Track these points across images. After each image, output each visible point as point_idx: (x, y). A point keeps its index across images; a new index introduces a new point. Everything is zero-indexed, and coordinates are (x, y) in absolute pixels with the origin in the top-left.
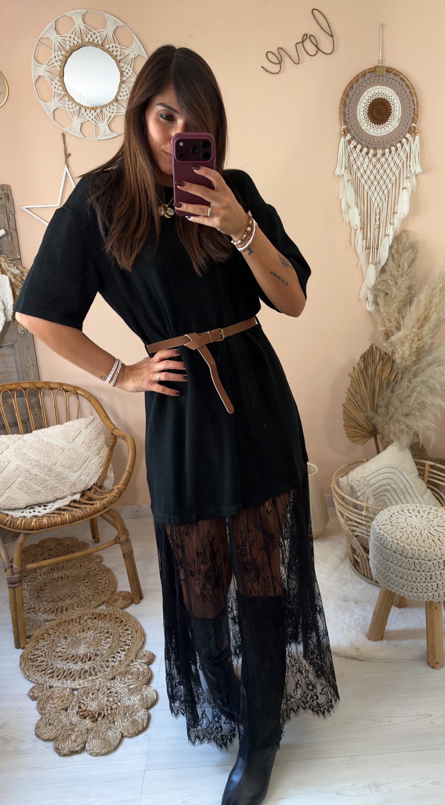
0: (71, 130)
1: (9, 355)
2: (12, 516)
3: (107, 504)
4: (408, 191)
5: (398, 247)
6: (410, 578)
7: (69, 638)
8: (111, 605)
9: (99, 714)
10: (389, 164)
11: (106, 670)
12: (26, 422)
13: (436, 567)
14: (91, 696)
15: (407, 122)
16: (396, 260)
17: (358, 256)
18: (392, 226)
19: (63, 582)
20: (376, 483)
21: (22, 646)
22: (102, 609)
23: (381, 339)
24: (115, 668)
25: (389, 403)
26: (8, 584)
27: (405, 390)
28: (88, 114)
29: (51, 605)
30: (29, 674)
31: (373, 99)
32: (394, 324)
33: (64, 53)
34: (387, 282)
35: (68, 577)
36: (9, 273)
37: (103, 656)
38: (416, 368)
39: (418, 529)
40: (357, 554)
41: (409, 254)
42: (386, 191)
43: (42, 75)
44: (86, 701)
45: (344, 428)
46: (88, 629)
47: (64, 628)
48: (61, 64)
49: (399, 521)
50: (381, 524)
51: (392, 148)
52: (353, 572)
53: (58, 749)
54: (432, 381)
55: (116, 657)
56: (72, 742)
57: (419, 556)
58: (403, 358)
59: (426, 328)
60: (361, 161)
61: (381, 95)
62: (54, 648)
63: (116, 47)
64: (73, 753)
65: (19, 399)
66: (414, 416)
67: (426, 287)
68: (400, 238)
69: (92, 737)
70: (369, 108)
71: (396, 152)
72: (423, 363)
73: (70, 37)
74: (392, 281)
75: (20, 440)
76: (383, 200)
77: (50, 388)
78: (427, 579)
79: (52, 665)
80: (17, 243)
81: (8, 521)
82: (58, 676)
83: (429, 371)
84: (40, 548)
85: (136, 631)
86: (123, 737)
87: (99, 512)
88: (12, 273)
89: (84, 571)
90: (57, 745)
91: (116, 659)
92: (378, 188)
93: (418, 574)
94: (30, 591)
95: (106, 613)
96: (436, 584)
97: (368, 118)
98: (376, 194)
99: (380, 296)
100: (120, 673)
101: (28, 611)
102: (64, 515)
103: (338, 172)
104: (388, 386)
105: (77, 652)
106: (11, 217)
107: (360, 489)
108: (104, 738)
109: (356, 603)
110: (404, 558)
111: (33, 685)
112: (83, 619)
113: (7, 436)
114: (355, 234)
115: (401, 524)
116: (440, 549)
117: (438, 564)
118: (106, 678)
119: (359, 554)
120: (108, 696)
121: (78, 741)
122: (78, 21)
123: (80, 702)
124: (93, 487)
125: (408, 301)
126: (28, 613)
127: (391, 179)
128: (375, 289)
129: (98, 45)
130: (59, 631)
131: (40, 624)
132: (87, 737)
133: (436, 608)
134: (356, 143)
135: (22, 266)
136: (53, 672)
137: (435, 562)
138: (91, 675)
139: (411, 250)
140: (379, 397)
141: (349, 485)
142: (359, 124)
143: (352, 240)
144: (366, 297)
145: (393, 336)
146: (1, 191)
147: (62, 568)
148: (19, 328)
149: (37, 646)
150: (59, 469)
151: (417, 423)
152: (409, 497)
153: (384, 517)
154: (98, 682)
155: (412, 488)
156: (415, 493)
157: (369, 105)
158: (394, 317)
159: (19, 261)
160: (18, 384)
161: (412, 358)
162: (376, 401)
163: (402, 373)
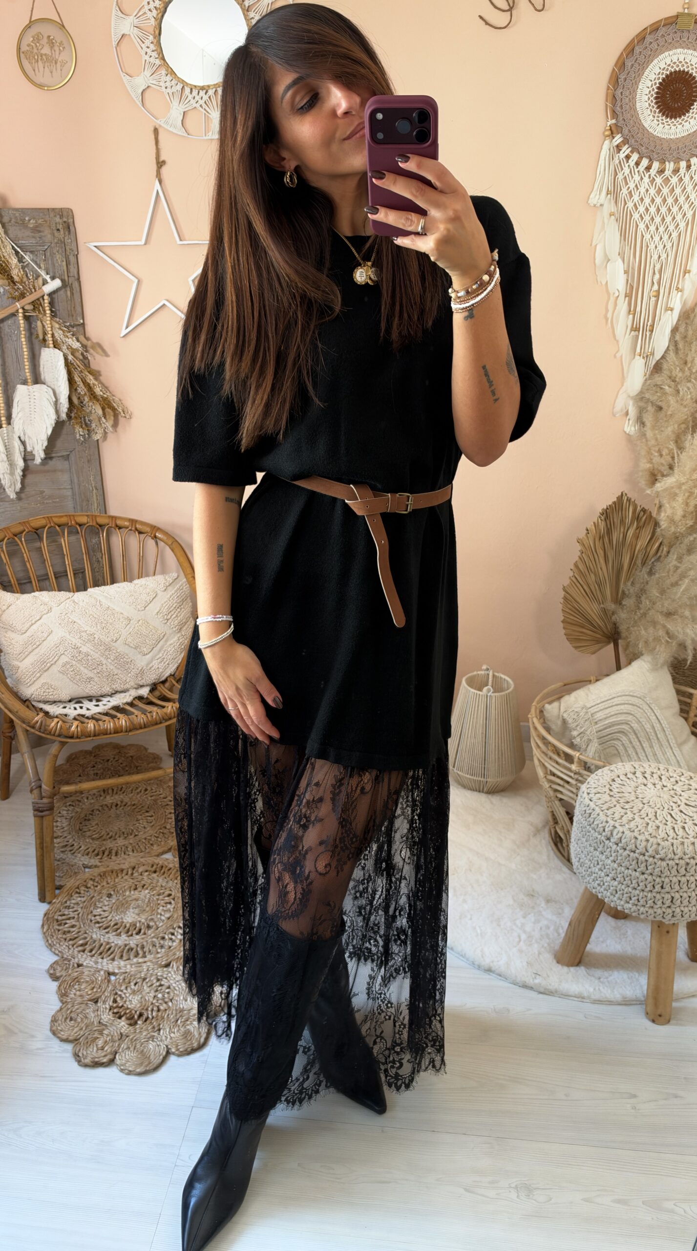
0: (167, 122)
2: (47, 713)
5: (687, 330)
6: (628, 882)
7: (114, 896)
9: (141, 1015)
10: (685, 188)
11: (159, 950)
13: (673, 872)
14: (133, 987)
16: (680, 353)
17: (617, 341)
18: (680, 293)
19: (118, 812)
20: (605, 718)
21: (48, 899)
22: (167, 859)
23: (643, 483)
24: (172, 951)
25: (643, 591)
26: (34, 810)
27: (671, 573)
28: (194, 98)
29: (95, 844)
30: (52, 942)
32: (666, 459)
34: (662, 388)
35: (125, 805)
36: (64, 348)
37: (158, 928)
38: (692, 539)
39: (653, 806)
40: (560, 825)
42: (675, 235)
43: (126, 32)
44: (125, 994)
45: (562, 625)
47: (109, 881)
48: (158, 14)
49: (624, 789)
50: (594, 791)
51: (691, 160)
52: (552, 853)
53: (78, 1056)
55: (176, 934)
56: (98, 1049)
57: (647, 850)
58: (672, 521)
60: (637, 182)
61: (683, 66)
64: (96, 1064)
65: (73, 538)
66: (681, 617)
68: (692, 316)
69: (125, 1047)
70: (658, 88)
74: (670, 387)
75: (69, 600)
76: (669, 249)
77: (117, 526)
78: (656, 887)
79: (86, 933)
80: (80, 300)
81: (39, 720)
82: (91, 951)
84: (92, 758)
86: (168, 1053)
87: (170, 719)
88: (69, 347)
89: (150, 798)
90: (78, 1049)
91: (176, 937)
92: (661, 229)
93: (642, 877)
94: (70, 819)
95: (171, 866)
96: (670, 897)
97: (655, 106)
98: (657, 238)
99: (647, 411)
101: (63, 850)
102: (119, 718)
103: (594, 199)
104: (644, 563)
105: (122, 918)
106: (72, 259)
107: (577, 726)
108: (142, 1051)
109: (548, 901)
110: (623, 850)
111: (56, 958)
112: (137, 871)
113: (51, 593)
114: (616, 304)
115: (626, 795)
116: (683, 843)
117: (676, 867)
118: (157, 963)
119: (562, 824)
120: (157, 991)
121: (106, 1049)
123: (116, 994)
124: (168, 680)
125: (691, 425)
126: (61, 852)
127: (685, 214)
128: (641, 398)
130: (102, 884)
131: (76, 871)
132: (119, 1046)
133: (668, 932)
134: (630, 149)
135: (85, 336)
136: (86, 944)
137: (672, 863)
138: (137, 955)
140: (627, 579)
141: (559, 718)
142: (638, 118)
143: (609, 315)
144: (625, 411)
145: (660, 482)
146: (58, 219)
147: (119, 792)
148: (77, 430)
149: (68, 902)
150: (120, 647)
151: (683, 628)
152: (657, 746)
153: (601, 780)
154: (145, 967)
155: (664, 731)
156: (668, 741)
157: (660, 83)
158: (668, 448)
159: (81, 328)
160: (72, 518)
161: (688, 522)
162: (622, 586)
163: (670, 543)
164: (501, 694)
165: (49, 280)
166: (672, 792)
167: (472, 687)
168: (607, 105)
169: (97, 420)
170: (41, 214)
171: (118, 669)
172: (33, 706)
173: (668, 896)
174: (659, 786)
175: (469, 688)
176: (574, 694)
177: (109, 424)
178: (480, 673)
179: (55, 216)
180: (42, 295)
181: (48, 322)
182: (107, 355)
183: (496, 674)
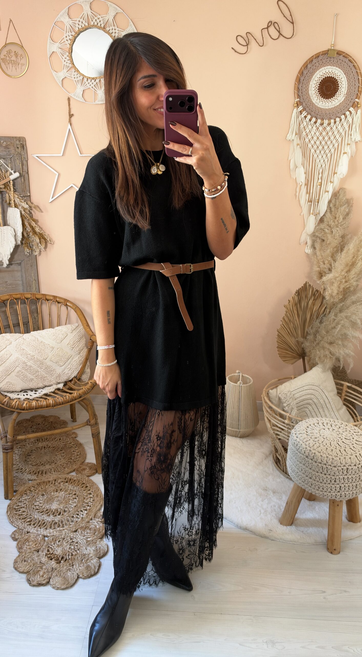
0: (75, 95)
1: (17, 271)
2: (10, 397)
3: (82, 394)
4: (348, 156)
5: (336, 202)
6: (318, 479)
7: (46, 495)
8: (80, 472)
9: (62, 558)
10: (334, 132)
11: (71, 523)
12: (26, 324)
13: (340, 473)
14: (58, 543)
15: (352, 97)
16: (333, 213)
17: (301, 207)
18: (332, 184)
19: (45, 451)
20: (300, 397)
21: (10, 498)
22: (73, 475)
23: (315, 278)
24: (78, 523)
25: (317, 332)
26: (3, 449)
27: (331, 322)
28: (89, 83)
29: (34, 468)
30: (13, 520)
31: (324, 77)
32: (327, 266)
33: (73, 33)
34: (324, 230)
35: (49, 447)
36: (20, 207)
37: (70, 512)
38: (342, 305)
39: (329, 439)
40: (279, 453)
41: (345, 208)
42: (329, 155)
43: (55, 50)
44: (53, 547)
45: (277, 349)
46: (61, 490)
47: (42, 487)
48: (71, 42)
49: (313, 431)
50: (298, 433)
51: (336, 119)
52: (275, 467)
53: (30, 581)
54: (354, 317)
55: (79, 514)
56: (40, 577)
57: (327, 462)
58: (331, 296)
59: (353, 272)
60: (310, 129)
61: (331, 74)
62: (34, 502)
63: (115, 29)
64: (39, 585)
65: (22, 306)
66: (337, 344)
67: (355, 238)
68: (338, 195)
69: (55, 575)
70: (319, 84)
71: (340, 123)
72: (348, 302)
73: (79, 21)
74: (328, 230)
75: (21, 338)
76: (326, 162)
77: (46, 299)
78: (332, 481)
79: (31, 515)
80: (28, 184)
81: (6, 401)
82: (34, 525)
83: (353, 308)
84: (30, 423)
85: (97, 496)
86: (78, 577)
87: (76, 399)
88: (23, 207)
89: (62, 444)
90: (29, 577)
91: (80, 516)
92: (322, 152)
93: (325, 476)
94: (20, 455)
95: (75, 479)
96: (339, 486)
97: (318, 93)
98: (320, 157)
99: (317, 242)
100: (82, 528)
101: (16, 471)
102: (48, 400)
103: (289, 137)
104: (317, 318)
105: (50, 507)
106: (25, 162)
107: (286, 401)
108: (64, 577)
109: (274, 493)
110: (315, 463)
111: (15, 529)
112: (57, 482)
113: (11, 334)
114: (300, 189)
115: (315, 434)
116: (345, 458)
117: (342, 471)
118: (70, 530)
119: (280, 453)
120: (71, 545)
121: (44, 576)
122: (87, 9)
123: (49, 547)
124: (73, 379)
125: (341, 248)
126: (16, 472)
127: (334, 145)
128: (313, 236)
129: (101, 28)
130: (39, 489)
131: (24, 482)
132: (52, 574)
133: (338, 505)
134: (306, 113)
135: (31, 202)
136: (31, 521)
137: (340, 468)
138: (59, 526)
139: (346, 205)
140: (309, 326)
141: (277, 397)
142: (310, 98)
143: (297, 194)
144: (305, 242)
145: (325, 276)
146: (18, 142)
147: (45, 441)
148: (26, 250)
149: (21, 499)
150: (49, 363)
151: (338, 350)
152: (327, 411)
153: (302, 427)
154: (64, 533)
155: (330, 403)
156: (332, 408)
157: (320, 82)
158: (327, 260)
159: (28, 198)
160: (23, 295)
161: (339, 296)
162: (306, 329)
163: (330, 307)
164: (247, 385)
165: (13, 173)
166: (338, 433)
167: (232, 382)
168: (295, 92)
169: (36, 245)
170: (9, 140)
171: (47, 374)
172: (2, 394)
173: (338, 486)
174: (331, 430)
175: (230, 382)
176: (284, 384)
177: (42, 247)
178: (235, 374)
179: (16, 141)
180: (9, 180)
181: (12, 194)
182: (42, 212)
183: (244, 375)
